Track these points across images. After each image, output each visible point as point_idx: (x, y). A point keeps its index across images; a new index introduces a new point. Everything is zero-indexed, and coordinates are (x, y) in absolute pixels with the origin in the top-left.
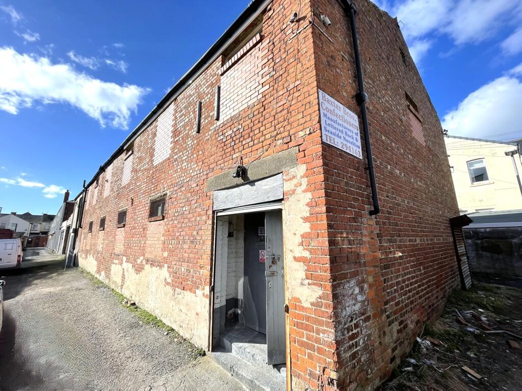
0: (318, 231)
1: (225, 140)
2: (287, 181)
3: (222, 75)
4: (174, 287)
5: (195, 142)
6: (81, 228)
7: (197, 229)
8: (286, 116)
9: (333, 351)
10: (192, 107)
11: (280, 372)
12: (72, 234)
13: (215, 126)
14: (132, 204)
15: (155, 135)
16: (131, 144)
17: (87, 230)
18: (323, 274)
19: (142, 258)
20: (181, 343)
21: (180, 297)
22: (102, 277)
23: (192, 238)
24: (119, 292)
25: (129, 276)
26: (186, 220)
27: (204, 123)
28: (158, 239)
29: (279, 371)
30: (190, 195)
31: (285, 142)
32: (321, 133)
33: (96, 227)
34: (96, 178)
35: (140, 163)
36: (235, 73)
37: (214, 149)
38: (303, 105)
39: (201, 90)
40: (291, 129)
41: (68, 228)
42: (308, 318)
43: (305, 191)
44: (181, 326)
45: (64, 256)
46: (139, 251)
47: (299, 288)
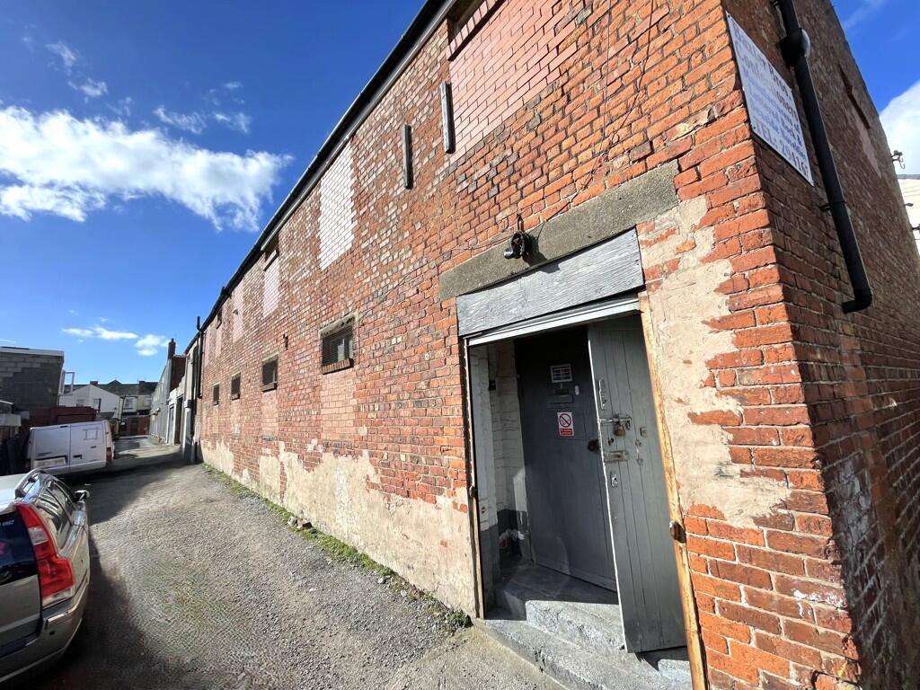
0: (761, 348)
1: (475, 188)
2: (649, 244)
3: (453, 58)
4: (386, 491)
5: (405, 207)
6: (201, 398)
7: (425, 375)
8: (632, 99)
9: (843, 635)
10: (389, 142)
11: (658, 670)
12: (188, 410)
13: (446, 165)
14: (287, 346)
15: (317, 212)
16: (273, 237)
17: (210, 401)
18: (790, 447)
19: (315, 441)
20: (415, 599)
21: (402, 509)
22: (244, 479)
23: (417, 396)
24: (279, 504)
25: (295, 475)
26: (401, 363)
27: (419, 166)
28: (345, 404)
29: (655, 666)
30: (403, 313)
31: (636, 157)
32: (747, 111)
33: (225, 395)
34: (217, 311)
35: (292, 270)
36: (484, 44)
37: (449, 212)
38: (680, 61)
39: (406, 104)
40: (650, 125)
41: (180, 400)
42: (749, 555)
43: (709, 259)
44: (409, 567)
45: (178, 447)
46: (309, 429)
47: (713, 483)
